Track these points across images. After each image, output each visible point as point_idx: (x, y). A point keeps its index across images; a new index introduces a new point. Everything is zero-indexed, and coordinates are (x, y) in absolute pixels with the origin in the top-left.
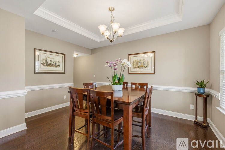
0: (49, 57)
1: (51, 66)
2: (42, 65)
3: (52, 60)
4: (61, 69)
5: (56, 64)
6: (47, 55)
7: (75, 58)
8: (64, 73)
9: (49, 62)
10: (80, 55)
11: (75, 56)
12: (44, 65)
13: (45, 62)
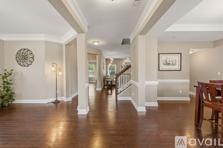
0: (168, 58)
1: (169, 65)
2: (163, 65)
3: (170, 60)
4: (177, 67)
5: (173, 63)
6: (166, 57)
7: (191, 55)
8: (180, 70)
9: (168, 62)
10: (195, 50)
11: (191, 52)
12: (165, 65)
13: (165, 62)
